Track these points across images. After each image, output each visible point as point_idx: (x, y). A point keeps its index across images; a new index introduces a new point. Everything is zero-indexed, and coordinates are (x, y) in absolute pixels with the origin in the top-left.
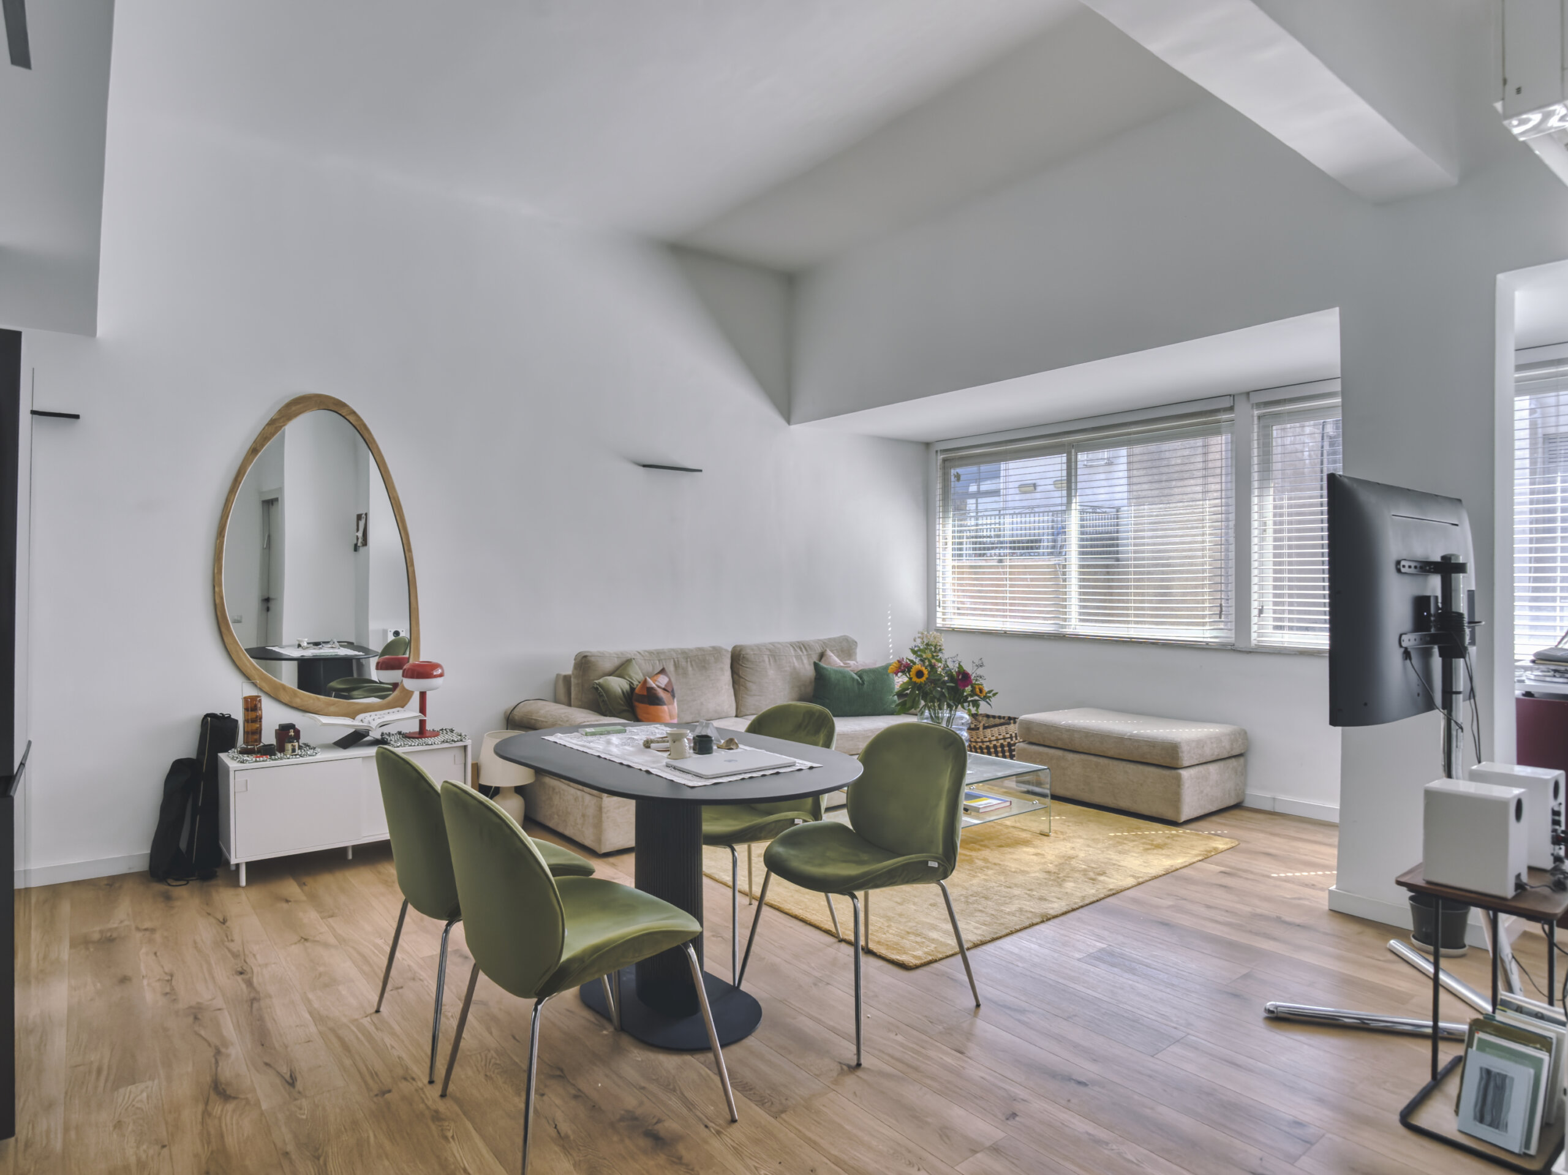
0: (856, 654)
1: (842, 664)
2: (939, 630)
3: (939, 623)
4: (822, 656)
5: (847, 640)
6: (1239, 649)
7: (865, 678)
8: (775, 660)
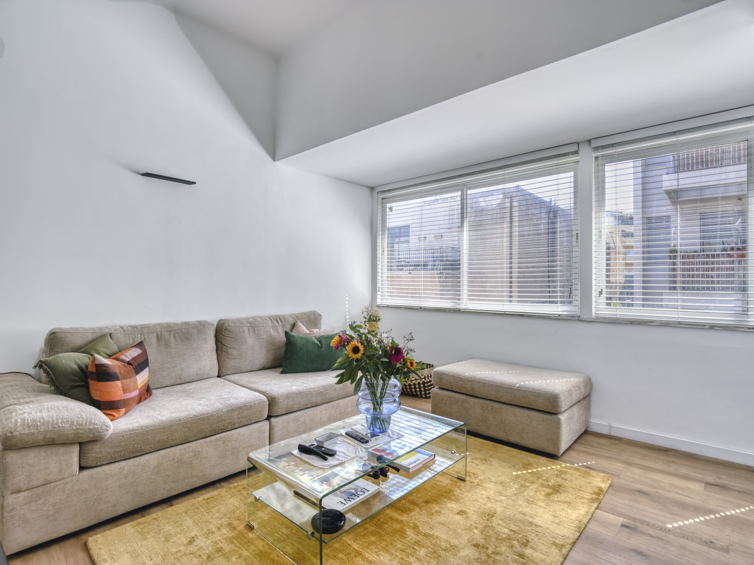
0: (321, 324)
1: (308, 332)
2: (378, 306)
3: (379, 302)
4: (294, 326)
5: (314, 314)
6: (583, 320)
7: (323, 342)
8: (254, 330)
